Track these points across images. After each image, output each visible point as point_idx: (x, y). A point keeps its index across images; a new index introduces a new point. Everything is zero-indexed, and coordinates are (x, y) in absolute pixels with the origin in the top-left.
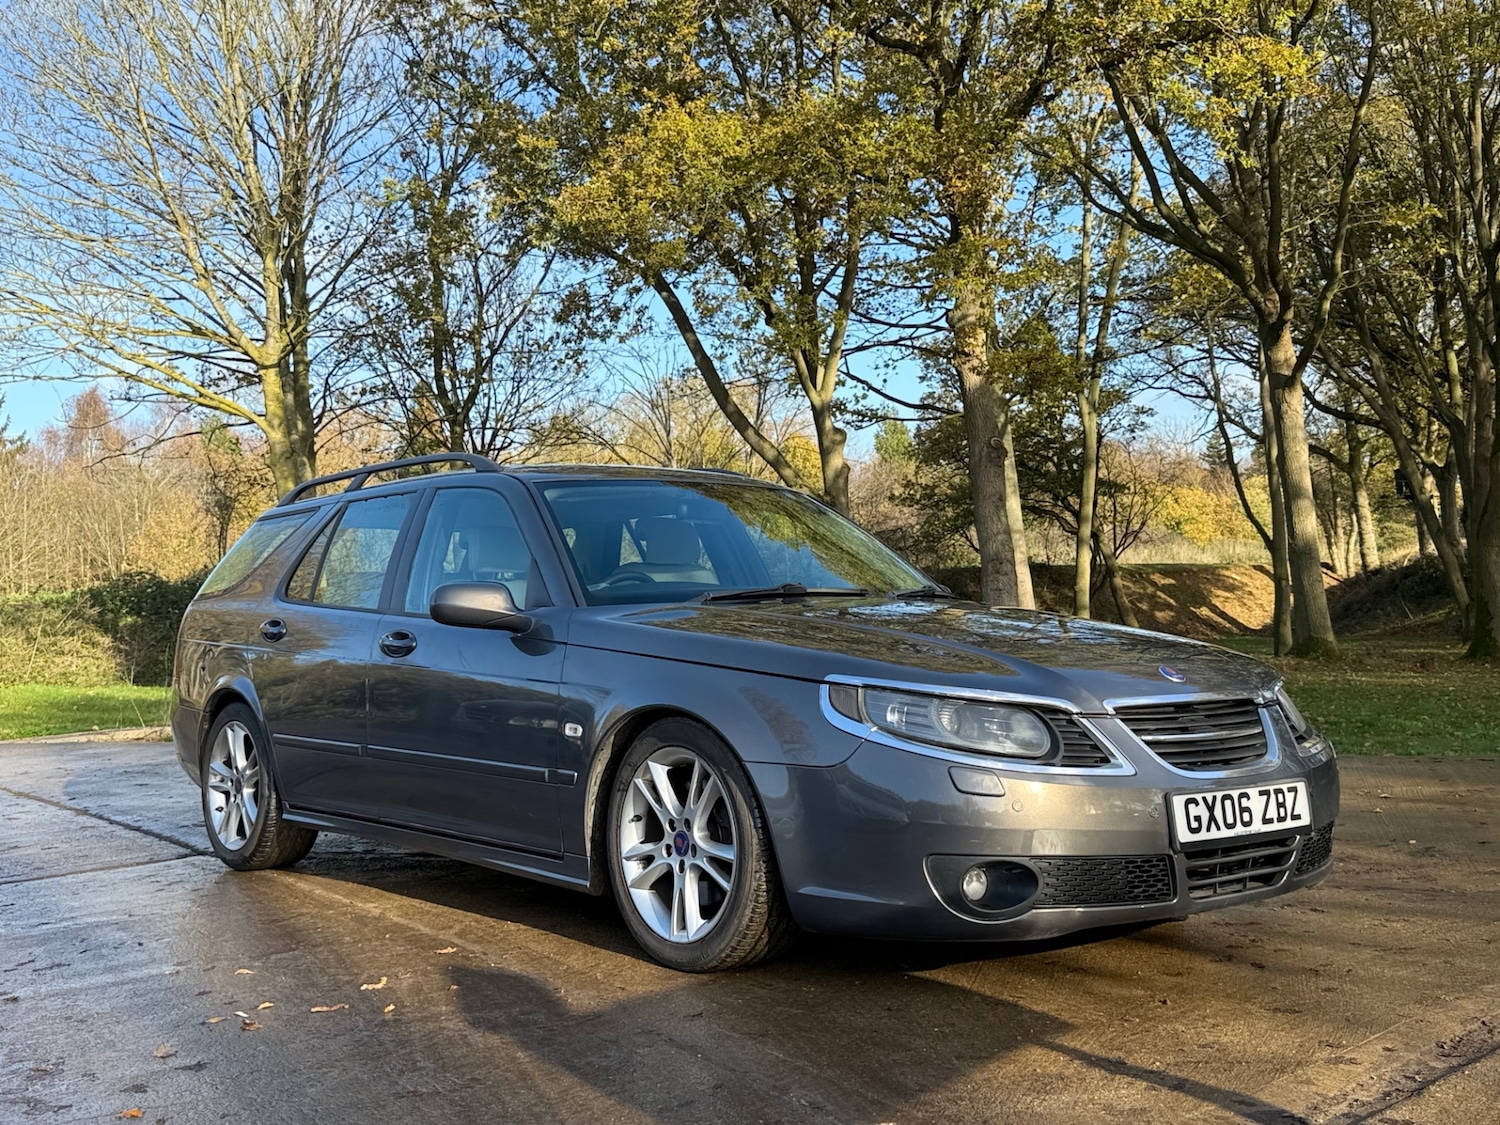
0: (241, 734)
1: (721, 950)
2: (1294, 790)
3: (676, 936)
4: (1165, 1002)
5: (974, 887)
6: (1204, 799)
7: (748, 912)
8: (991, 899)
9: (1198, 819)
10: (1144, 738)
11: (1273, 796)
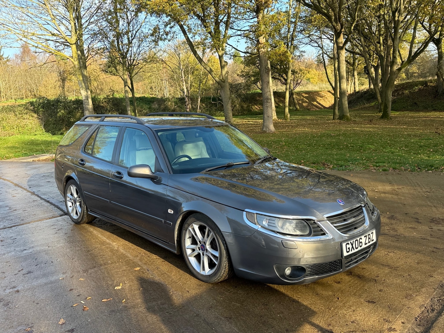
0: (75, 188)
1: (216, 279)
2: (372, 233)
3: (202, 272)
5: (288, 271)
6: (351, 242)
7: (223, 271)
8: (291, 276)
9: (349, 248)
10: (334, 225)
11: (367, 236)
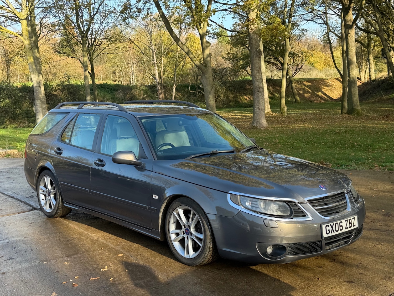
0: (49, 179)
1: (199, 261)
2: (354, 218)
3: (186, 256)
4: (318, 279)
5: (269, 250)
6: (331, 225)
7: (207, 253)
8: (273, 254)
9: (329, 230)
10: (315, 208)
11: (348, 221)
